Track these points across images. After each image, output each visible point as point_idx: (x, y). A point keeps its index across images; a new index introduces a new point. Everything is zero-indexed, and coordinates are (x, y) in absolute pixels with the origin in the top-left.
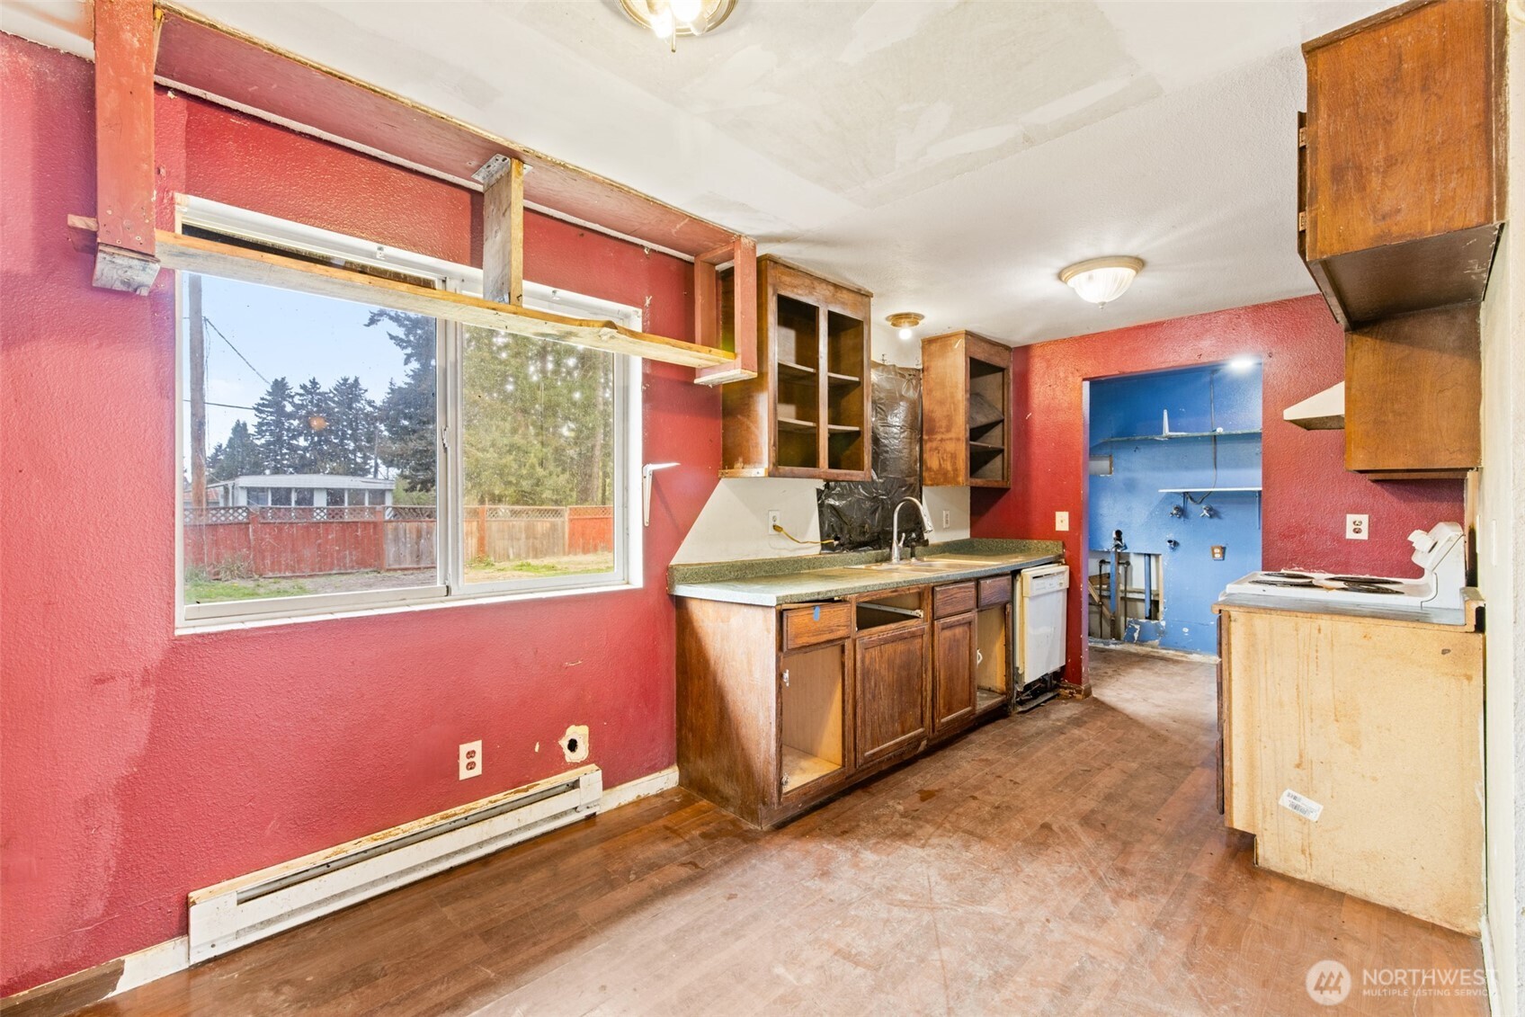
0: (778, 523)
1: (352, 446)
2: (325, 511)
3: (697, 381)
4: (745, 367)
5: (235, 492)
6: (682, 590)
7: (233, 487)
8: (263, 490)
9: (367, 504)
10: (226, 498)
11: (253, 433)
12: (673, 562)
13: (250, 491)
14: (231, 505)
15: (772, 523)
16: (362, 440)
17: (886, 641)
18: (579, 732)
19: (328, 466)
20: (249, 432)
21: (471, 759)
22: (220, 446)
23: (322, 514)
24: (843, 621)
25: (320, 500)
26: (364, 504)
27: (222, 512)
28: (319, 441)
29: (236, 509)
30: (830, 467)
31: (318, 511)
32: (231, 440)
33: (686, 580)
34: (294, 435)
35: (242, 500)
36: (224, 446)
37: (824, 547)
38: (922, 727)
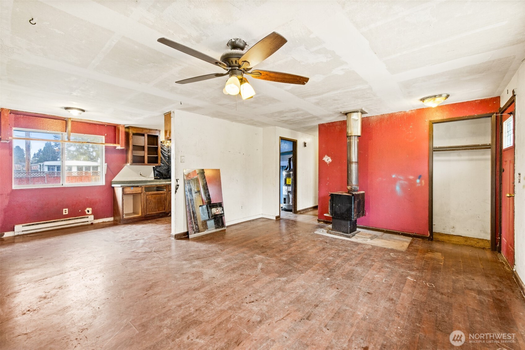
0: (141, 174)
1: (91, 150)
2: (76, 173)
3: (116, 148)
4: (121, 147)
5: (44, 167)
6: (113, 185)
7: (43, 165)
8: (55, 166)
9: (84, 170)
10: (40, 169)
11: (53, 145)
12: (112, 181)
13: (49, 167)
14: (42, 171)
15: (140, 174)
16: (95, 148)
17: (153, 194)
18: (90, 209)
19: (82, 157)
20: (52, 145)
21: (66, 211)
22: (41, 150)
23: (75, 174)
24: (139, 190)
25: (75, 170)
26: (83, 171)
27: (39, 173)
28: (79, 148)
29: (43, 172)
30: (148, 163)
31: (74, 173)
32: (44, 148)
33: (114, 184)
34: (69, 146)
35: (46, 169)
36: (42, 150)
37: (155, 178)
38: (165, 210)
